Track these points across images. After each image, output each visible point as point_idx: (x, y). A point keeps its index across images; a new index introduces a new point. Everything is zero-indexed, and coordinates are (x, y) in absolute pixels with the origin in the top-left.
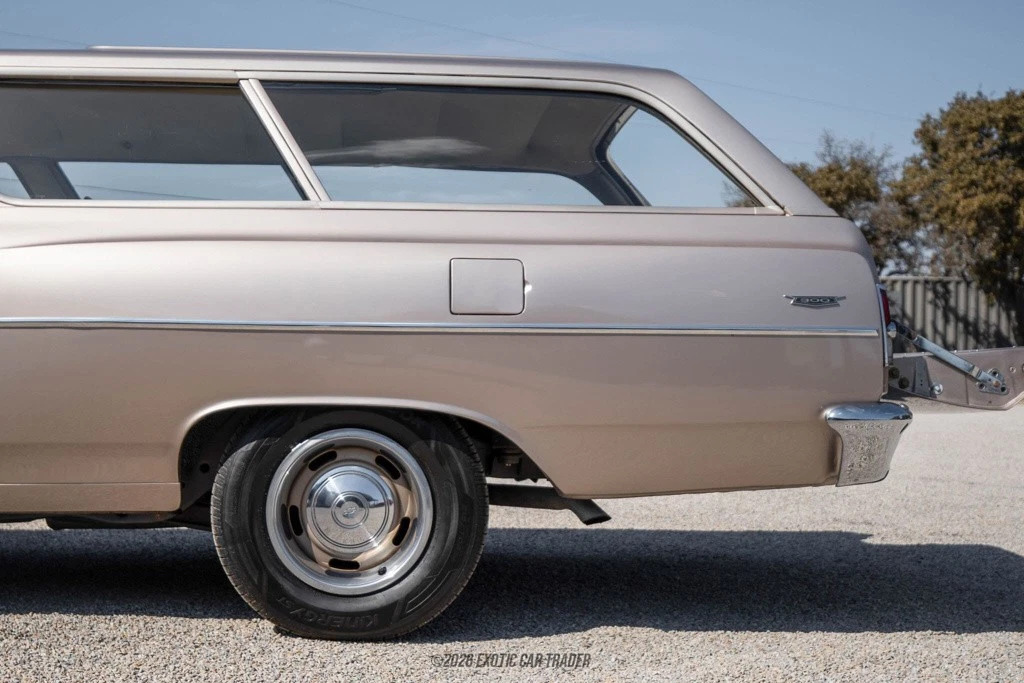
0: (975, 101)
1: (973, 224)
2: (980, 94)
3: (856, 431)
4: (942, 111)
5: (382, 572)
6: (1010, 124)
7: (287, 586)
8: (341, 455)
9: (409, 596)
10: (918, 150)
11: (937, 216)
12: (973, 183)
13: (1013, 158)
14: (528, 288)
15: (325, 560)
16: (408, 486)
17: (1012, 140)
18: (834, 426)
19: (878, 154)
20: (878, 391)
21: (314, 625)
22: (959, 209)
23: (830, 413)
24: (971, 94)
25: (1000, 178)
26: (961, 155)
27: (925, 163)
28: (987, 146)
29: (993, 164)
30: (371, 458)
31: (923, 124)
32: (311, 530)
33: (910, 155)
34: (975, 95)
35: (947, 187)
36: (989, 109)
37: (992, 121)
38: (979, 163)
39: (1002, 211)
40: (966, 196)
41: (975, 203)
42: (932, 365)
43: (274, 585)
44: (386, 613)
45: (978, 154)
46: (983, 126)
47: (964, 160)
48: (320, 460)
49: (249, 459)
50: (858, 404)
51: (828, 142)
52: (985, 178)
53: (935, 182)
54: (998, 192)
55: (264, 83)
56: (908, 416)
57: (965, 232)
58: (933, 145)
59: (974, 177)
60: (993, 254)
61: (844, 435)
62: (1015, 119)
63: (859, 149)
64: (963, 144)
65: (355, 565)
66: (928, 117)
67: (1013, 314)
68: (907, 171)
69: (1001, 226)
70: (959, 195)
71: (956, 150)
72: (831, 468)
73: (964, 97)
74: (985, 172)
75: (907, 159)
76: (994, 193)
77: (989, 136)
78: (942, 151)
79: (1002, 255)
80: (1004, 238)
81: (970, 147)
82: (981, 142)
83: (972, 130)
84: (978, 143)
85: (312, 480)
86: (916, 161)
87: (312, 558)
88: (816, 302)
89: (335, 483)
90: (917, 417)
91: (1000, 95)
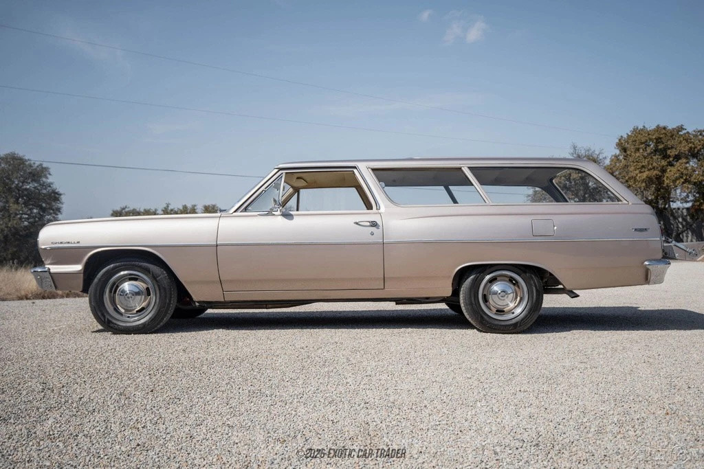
0: (642, 130)
1: (644, 184)
2: (644, 127)
3: (655, 268)
4: (627, 134)
5: (513, 313)
6: (659, 140)
7: (485, 317)
8: (498, 278)
9: (522, 320)
10: (618, 152)
11: (627, 181)
12: (643, 166)
13: (660, 155)
14: (555, 228)
15: (494, 310)
16: (519, 287)
17: (660, 147)
18: (648, 267)
19: (597, 153)
20: (660, 255)
21: (495, 329)
22: (638, 178)
23: (646, 263)
24: (641, 127)
25: (655, 164)
26: (638, 154)
27: (621, 157)
28: (649, 150)
29: (651, 158)
30: (508, 279)
31: (620, 140)
32: (491, 301)
33: (614, 154)
34: (642, 128)
35: (632, 169)
36: (649, 135)
37: (651, 140)
38: (645, 158)
39: (656, 178)
40: (641, 172)
41: (645, 175)
42: (674, 247)
43: (482, 317)
44: (515, 325)
45: (645, 154)
46: (646, 141)
47: (639, 157)
48: (492, 281)
49: (473, 280)
50: (654, 260)
51: (575, 148)
52: (648, 164)
53: (626, 166)
54: (654, 170)
55: (469, 168)
56: (670, 264)
57: (640, 188)
58: (625, 150)
59: (644, 164)
60: (653, 197)
61: (651, 269)
62: (661, 138)
63: (588, 151)
64: (638, 150)
65: (504, 311)
66: (622, 137)
67: (662, 223)
68: (612, 160)
69: (656, 185)
70: (637, 172)
71: (635, 152)
72: (646, 279)
73: (637, 128)
74: (648, 162)
75: (612, 156)
76: (652, 171)
77: (649, 146)
78: (628, 152)
79: (657, 198)
80: (658, 190)
81: (641, 151)
82: (646, 148)
83: (642, 143)
84: (645, 150)
85: (491, 286)
86: (616, 157)
87: (490, 309)
88: (641, 230)
89: (496, 287)
90: (672, 264)
91: (653, 127)
